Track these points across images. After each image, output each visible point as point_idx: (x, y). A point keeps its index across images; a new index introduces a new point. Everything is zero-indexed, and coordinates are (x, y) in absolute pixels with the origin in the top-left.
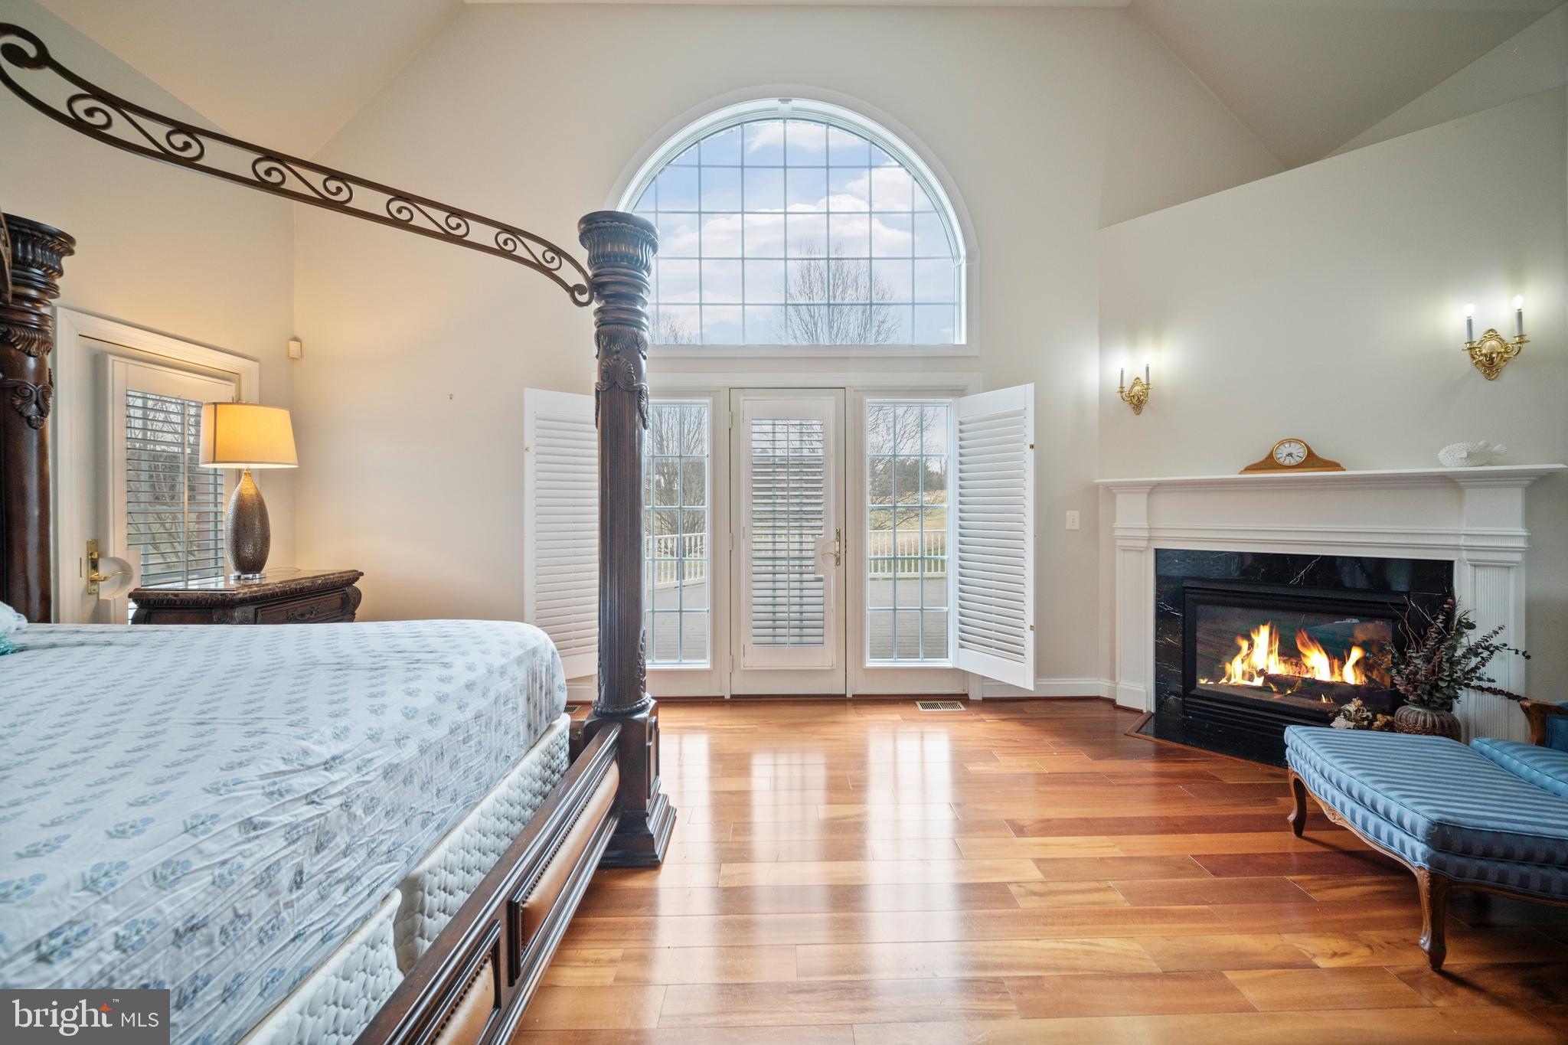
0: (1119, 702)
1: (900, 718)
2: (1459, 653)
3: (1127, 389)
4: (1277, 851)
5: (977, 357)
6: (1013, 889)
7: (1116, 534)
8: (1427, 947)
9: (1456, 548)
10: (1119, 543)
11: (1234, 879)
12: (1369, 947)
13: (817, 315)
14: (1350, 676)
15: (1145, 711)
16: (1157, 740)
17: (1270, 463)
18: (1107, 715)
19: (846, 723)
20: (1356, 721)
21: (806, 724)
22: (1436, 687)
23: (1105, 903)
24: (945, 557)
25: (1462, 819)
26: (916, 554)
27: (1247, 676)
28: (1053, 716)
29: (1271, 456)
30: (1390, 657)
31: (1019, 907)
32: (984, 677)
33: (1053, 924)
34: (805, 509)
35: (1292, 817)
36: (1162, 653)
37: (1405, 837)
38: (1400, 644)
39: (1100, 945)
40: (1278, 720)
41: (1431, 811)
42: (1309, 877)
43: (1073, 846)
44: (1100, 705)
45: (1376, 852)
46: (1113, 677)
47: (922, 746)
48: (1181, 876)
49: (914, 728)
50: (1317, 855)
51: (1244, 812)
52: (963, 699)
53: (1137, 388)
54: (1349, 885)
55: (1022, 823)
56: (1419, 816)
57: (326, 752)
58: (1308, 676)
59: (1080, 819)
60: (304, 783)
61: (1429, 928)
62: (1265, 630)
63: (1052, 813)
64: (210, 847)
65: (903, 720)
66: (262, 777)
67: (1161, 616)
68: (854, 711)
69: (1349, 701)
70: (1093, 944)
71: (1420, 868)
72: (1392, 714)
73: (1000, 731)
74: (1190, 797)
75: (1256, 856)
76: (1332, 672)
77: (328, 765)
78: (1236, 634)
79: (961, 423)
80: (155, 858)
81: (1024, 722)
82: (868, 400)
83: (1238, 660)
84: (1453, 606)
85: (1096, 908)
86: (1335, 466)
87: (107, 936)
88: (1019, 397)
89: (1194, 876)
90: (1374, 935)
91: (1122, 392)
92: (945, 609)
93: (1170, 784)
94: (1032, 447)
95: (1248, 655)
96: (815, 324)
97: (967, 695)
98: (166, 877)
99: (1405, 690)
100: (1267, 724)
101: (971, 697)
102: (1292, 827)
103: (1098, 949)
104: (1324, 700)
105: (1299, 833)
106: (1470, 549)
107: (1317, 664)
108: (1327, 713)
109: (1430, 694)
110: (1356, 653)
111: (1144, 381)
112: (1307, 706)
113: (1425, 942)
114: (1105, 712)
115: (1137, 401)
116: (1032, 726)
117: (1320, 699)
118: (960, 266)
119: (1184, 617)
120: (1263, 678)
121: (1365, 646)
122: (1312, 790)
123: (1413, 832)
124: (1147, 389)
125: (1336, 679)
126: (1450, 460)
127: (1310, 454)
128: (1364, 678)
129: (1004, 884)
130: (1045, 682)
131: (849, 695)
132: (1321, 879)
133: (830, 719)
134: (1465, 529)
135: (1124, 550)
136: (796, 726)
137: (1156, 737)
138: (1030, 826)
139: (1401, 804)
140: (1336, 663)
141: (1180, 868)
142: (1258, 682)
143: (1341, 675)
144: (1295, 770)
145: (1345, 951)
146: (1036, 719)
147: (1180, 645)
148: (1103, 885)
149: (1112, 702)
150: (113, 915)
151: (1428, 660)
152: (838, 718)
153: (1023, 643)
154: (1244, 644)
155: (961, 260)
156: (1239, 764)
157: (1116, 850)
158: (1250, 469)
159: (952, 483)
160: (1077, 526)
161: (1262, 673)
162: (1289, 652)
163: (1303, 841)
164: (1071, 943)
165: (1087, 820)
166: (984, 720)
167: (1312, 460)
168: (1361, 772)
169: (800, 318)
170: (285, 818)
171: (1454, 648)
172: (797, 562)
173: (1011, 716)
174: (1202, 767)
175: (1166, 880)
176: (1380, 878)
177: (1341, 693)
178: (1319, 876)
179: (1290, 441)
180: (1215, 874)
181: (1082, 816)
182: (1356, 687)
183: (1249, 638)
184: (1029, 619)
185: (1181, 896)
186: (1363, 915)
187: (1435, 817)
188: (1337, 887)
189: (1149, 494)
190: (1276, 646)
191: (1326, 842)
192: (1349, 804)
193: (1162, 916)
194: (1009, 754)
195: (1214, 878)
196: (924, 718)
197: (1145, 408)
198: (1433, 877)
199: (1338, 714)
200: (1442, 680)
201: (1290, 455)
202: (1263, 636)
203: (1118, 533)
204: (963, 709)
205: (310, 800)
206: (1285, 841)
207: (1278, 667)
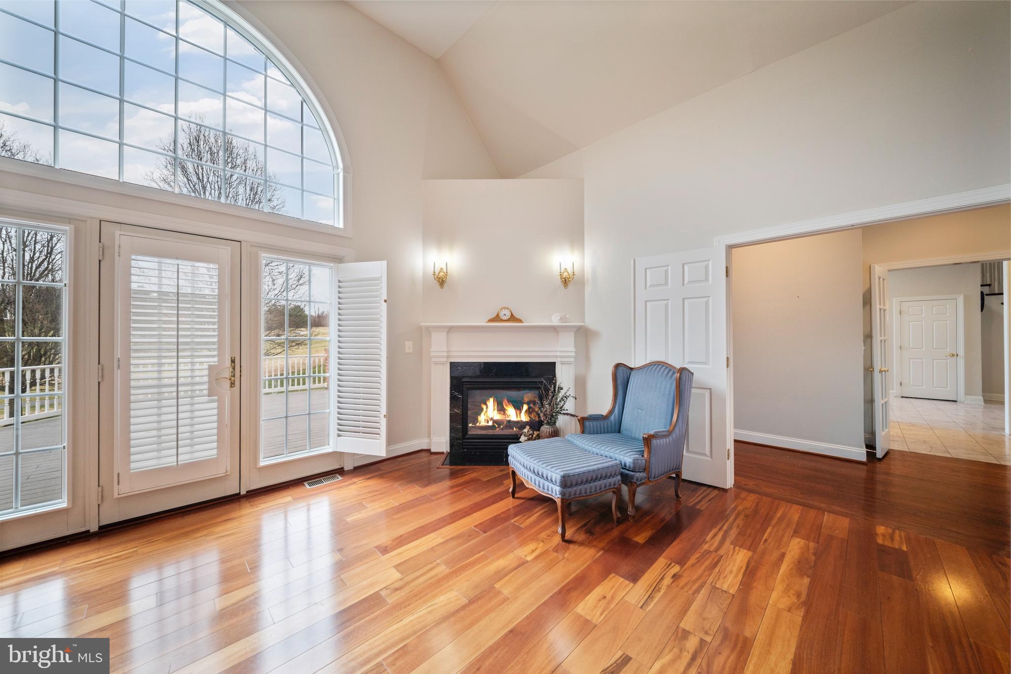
0: (433, 451)
1: (291, 499)
2: (558, 401)
3: (437, 274)
4: (507, 509)
5: (351, 238)
6: (383, 593)
7: (432, 355)
8: (560, 532)
9: (556, 357)
10: (433, 360)
11: (492, 532)
12: (543, 541)
13: (205, 180)
14: (524, 418)
15: (445, 452)
16: (450, 467)
17: (497, 319)
18: (427, 459)
19: (240, 517)
20: (528, 436)
21: (198, 530)
22: (552, 416)
23: (436, 575)
24: (327, 375)
25: (569, 472)
26: (282, 375)
27: (486, 422)
28: (398, 468)
29: (498, 315)
30: (538, 405)
31: (389, 604)
32: (355, 454)
33: (409, 605)
34: (196, 340)
35: (511, 490)
36: (453, 418)
37: (553, 485)
38: (541, 399)
39: (436, 604)
40: (504, 442)
41: (561, 472)
42: (519, 517)
43: (417, 546)
44: (423, 454)
45: (544, 496)
46: (429, 436)
47: (308, 516)
48: (472, 540)
49: (302, 504)
50: (521, 505)
51: (493, 494)
52: (340, 471)
53: (442, 274)
54: (533, 515)
55: (385, 545)
56: (557, 476)
58: (508, 419)
59: (419, 528)
61: (561, 523)
62: (491, 400)
63: (402, 530)
65: (294, 499)
67: (453, 398)
68: (248, 504)
69: (525, 428)
70: (432, 605)
71: (558, 498)
72: (539, 431)
73: (366, 487)
74: (470, 494)
75: (499, 515)
76: (517, 416)
78: (481, 403)
79: (339, 281)
81: (381, 476)
82: (263, 255)
83: (482, 414)
84: (556, 382)
85: (432, 581)
86: (519, 321)
88: (377, 269)
89: (476, 537)
90: (543, 535)
91: (434, 275)
92: (327, 411)
93: (460, 490)
94: (385, 301)
95: (486, 412)
96: (204, 188)
97: (343, 468)
99: (544, 419)
100: (499, 445)
101: (346, 469)
102: (511, 494)
103: (436, 606)
104: (515, 429)
105: (513, 497)
106: (561, 357)
107: (512, 414)
108: (518, 435)
109: (551, 419)
110: (525, 407)
111: (445, 271)
112: (510, 433)
113: (560, 530)
114: (424, 458)
115: (442, 281)
116: (386, 478)
117: (513, 429)
118: (338, 174)
119: (463, 398)
120: (492, 421)
121: (528, 404)
122: (519, 474)
123: (555, 483)
124: (447, 275)
125: (519, 419)
126: (555, 321)
127: (512, 315)
128: (529, 418)
129: (377, 593)
130: (392, 447)
131: (243, 492)
132: (523, 516)
133: (224, 518)
134: (559, 349)
135: (435, 364)
136: (186, 534)
137: (450, 465)
138: (391, 544)
139: (551, 471)
140: (518, 412)
141: (470, 536)
142: (490, 423)
143: (520, 417)
144: (512, 466)
145: (536, 547)
146: (388, 472)
147: (461, 413)
148: (435, 564)
149: (428, 451)
151: (550, 404)
152: (233, 515)
153: (380, 427)
154: (484, 407)
155: (340, 170)
156: (489, 469)
157: (439, 539)
158: (491, 321)
159: (333, 322)
160: (411, 351)
161: (492, 419)
162: (501, 409)
163: (516, 500)
164: (421, 611)
165: (422, 527)
166: (355, 483)
167: (513, 318)
168: (538, 460)
169: (187, 179)
171: (557, 399)
172: (189, 388)
173: (373, 475)
174: (473, 475)
175: (462, 548)
176: (543, 506)
177: (521, 425)
178: (522, 515)
179: (505, 308)
180: (485, 532)
181: (419, 526)
182: (527, 422)
183: (486, 404)
184: (384, 410)
185: (472, 552)
186: (539, 526)
187: (562, 474)
188: (530, 517)
189: (448, 332)
190: (496, 407)
191: (523, 497)
192: (534, 477)
193: (464, 568)
194: (374, 501)
195: (484, 535)
196: (311, 493)
197: (445, 285)
198: (562, 500)
199: (521, 435)
200: (554, 412)
201: (505, 315)
202: (491, 402)
203: (432, 354)
204: (340, 478)
206: (509, 503)
207: (497, 416)
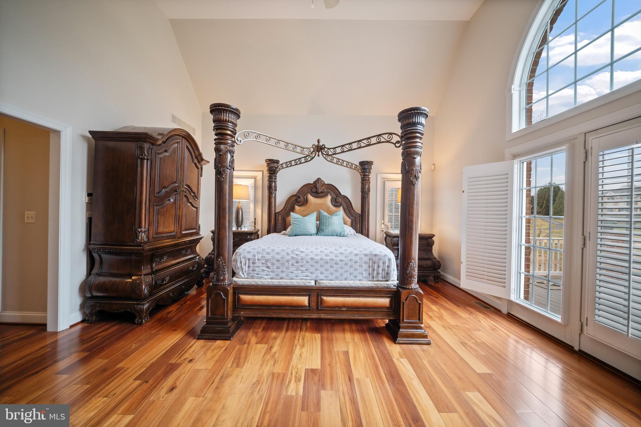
57: (302, 250)
60: (297, 252)
64: (283, 253)
66: (293, 249)
77: (302, 252)
80: (278, 251)
87: (272, 255)
98: (278, 254)
150: (272, 254)
170: (292, 255)
205: (297, 255)
